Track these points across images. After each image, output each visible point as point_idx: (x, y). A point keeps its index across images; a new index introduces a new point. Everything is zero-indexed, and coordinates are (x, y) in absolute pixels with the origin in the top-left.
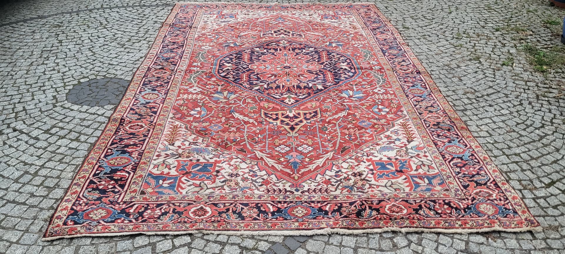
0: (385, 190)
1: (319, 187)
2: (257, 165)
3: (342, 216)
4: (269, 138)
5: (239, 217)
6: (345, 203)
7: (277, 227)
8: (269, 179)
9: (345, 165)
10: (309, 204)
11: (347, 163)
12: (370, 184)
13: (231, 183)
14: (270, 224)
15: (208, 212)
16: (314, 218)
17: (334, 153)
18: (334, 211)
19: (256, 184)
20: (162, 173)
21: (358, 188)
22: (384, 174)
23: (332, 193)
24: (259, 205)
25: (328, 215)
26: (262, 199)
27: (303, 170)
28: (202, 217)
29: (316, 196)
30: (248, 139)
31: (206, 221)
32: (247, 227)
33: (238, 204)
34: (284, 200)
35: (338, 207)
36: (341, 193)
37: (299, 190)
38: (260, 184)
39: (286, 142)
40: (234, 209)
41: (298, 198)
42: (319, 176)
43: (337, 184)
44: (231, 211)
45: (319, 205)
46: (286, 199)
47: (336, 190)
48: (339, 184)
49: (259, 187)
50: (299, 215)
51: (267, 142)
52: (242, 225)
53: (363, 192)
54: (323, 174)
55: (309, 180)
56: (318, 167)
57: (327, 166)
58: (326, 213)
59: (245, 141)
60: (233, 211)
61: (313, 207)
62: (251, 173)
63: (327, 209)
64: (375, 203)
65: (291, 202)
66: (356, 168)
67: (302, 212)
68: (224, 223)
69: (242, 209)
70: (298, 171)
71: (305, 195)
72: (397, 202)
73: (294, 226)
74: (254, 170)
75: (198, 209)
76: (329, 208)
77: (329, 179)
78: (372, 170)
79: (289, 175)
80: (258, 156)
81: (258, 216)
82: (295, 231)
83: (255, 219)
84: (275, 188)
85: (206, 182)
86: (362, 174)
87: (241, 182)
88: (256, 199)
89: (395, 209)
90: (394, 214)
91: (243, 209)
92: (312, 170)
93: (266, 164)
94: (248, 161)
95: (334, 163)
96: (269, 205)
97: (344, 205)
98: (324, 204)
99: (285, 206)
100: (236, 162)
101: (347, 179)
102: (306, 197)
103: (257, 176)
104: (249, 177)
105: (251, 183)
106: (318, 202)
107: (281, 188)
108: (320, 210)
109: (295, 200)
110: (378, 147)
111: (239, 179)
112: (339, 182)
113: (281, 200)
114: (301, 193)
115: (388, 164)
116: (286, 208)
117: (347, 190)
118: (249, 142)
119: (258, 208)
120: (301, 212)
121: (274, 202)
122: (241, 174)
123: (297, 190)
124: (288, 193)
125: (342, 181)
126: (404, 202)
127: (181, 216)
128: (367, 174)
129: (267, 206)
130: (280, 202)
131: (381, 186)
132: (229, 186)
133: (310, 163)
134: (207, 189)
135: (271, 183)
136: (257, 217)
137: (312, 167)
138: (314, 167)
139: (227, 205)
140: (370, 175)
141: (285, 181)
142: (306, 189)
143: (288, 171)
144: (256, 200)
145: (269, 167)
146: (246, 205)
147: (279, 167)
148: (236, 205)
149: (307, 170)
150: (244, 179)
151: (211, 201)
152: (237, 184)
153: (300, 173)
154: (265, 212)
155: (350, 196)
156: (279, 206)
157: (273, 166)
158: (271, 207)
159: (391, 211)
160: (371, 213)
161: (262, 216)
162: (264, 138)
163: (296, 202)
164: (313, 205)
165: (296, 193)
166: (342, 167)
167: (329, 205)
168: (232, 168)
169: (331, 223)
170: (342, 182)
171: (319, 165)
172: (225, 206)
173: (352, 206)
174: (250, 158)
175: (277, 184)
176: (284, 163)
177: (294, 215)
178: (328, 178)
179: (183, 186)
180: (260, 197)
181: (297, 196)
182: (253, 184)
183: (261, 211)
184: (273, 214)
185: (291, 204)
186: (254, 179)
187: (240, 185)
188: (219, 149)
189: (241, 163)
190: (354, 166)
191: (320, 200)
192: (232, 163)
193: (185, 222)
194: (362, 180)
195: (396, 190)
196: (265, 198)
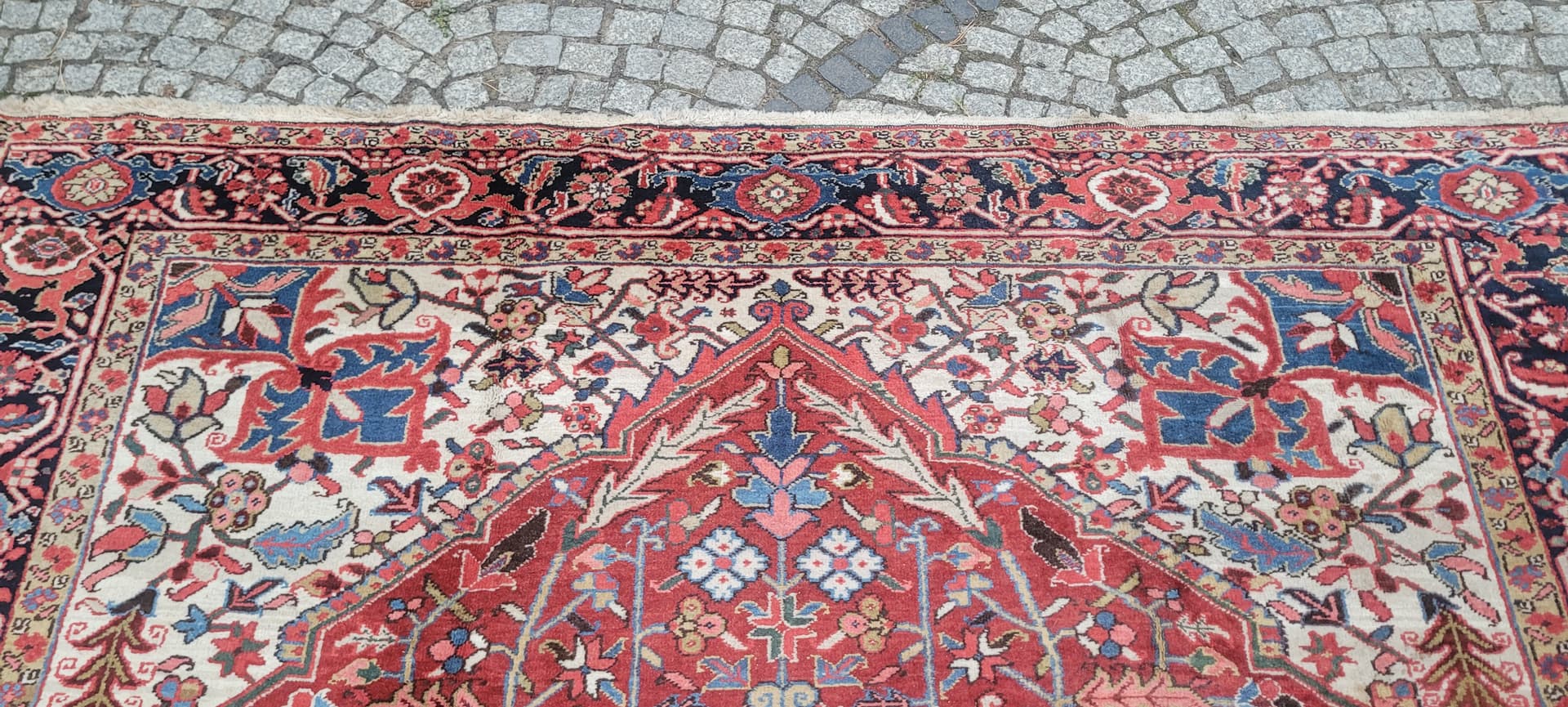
0: (428, 278)
1: (689, 304)
2: (960, 436)
3: (630, 170)
4: (918, 662)
5: (988, 172)
6: (604, 227)
7: (858, 135)
8: (898, 345)
9: (550, 428)
10: (739, 226)
11: (534, 442)
12: (478, 308)
13: (1054, 322)
14: (882, 144)
15: (1101, 189)
16: (727, 167)
17: (582, 516)
18: (652, 193)
19: (945, 321)
20: (1370, 389)
21: (536, 290)
22: (397, 361)
23: (643, 272)
24: (924, 220)
25: (679, 180)
26: (915, 241)
27: (748, 400)
28: (1116, 173)
29: (710, 261)
30: (1035, 637)
31: (1096, 155)
32: (955, 133)
33: (1003, 225)
34: (833, 243)
35: (633, 213)
36: (609, 272)
37: (774, 287)
38: (932, 323)
39: (826, 626)
40: (1010, 203)
41: (779, 252)
42: (679, 366)
43: (614, 318)
44: (1022, 195)
45: (703, 222)
46: (824, 247)
47: (626, 288)
48: (604, 316)
49: (934, 305)
50: (783, 178)
51: (925, 632)
52: (972, 143)
53: (517, 275)
54: (661, 377)
55: (728, 345)
56: (677, 420)
57: (633, 427)
58: (682, 189)
59: (1051, 623)
60: (1015, 194)
61: (728, 212)
62: (977, 381)
63: (677, 204)
64: (497, 214)
65: (805, 235)
66: (502, 413)
67: (768, 193)
68: (1033, 145)
69: (983, 205)
70: (766, 399)
71: (751, 265)
72: (409, 218)
73: (801, 140)
74: (968, 402)
75: (1143, 204)
76: (668, 207)
77: (640, 345)
78: (439, 389)
79: (812, 373)
80: (961, 492)
81: (922, 177)
82: (798, 122)
83: (932, 164)
84: (870, 304)
85: (1158, 332)
86: (489, 366)
87: (1014, 330)
88: (942, 241)
89: (430, 190)
90: (444, 170)
91: (978, 205)
92: (707, 403)
93: (916, 440)
94: (1002, 454)
95: (598, 442)
96: (887, 219)
97: (609, 219)
98: (687, 223)
99: (828, 216)
100: (1057, 447)
101: (563, 342)
102: (748, 257)
103: (951, 366)
104: (982, 359)
105: (968, 329)
106: (704, 234)
107: (845, 303)
108: (701, 202)
109: (790, 245)
110: (336, 562)
111: (1024, 346)
112: (604, 325)
113: (845, 242)
114: (765, 277)
115: (348, 425)
116: (825, 210)
117: (583, 284)
118: (1025, 617)
119: (926, 209)
120: (774, 194)
121: (868, 231)
122: (1022, 379)
123: (781, 287)
124: (817, 273)
125: (587, 332)
126: (383, 213)
127: (1192, 177)
128: (467, 365)
129: (894, 216)
130: (849, 232)
131: (434, 299)
132: (1055, 310)
133: (709, 450)
134: (1139, 298)
135: (887, 330)
136: (927, 172)
137: (705, 424)
138: (697, 418)
139: (1043, 222)
140: (458, 356)
141: (829, 336)
142: (747, 297)
143: (815, 399)
144: (942, 243)
145: (902, 425)
146: (971, 221)
147: (858, 424)
148: (1011, 222)
149: (730, 407)
150: (1000, 345)
151: (1107, 236)
152: (1027, 322)
153: (762, 384)
154: (903, 191)
155: (579, 258)
156: (850, 218)
157: (885, 431)
158: (881, 213)
159: (449, 183)
160: (524, 178)
161: (911, 178)
162: (943, 666)
163: (786, 237)
164: (727, 223)
165: (787, 275)
166: (567, 419)
167: (667, 221)
168: (1070, 415)
169: (674, 147)
170: (593, 324)
171: (673, 432)
172: (1050, 215)
173: (582, 207)
174: (997, 477)
175: (862, 321)
176: (832, 449)
177: (799, 182)
178: (646, 356)
179: (1243, 317)
180: (924, 253)
181: (784, 262)
182: (959, 321)
183: (915, 193)
184: (872, 186)
185: (807, 225)
186: (960, 350)
187: (1013, 317)
188: (1171, 560)
189: (1035, 446)
190: (512, 422)
191: (694, 244)
192: (1074, 439)
193: (1166, 156)
194: (505, 335)
195: (386, 279)
196: (907, 247)
